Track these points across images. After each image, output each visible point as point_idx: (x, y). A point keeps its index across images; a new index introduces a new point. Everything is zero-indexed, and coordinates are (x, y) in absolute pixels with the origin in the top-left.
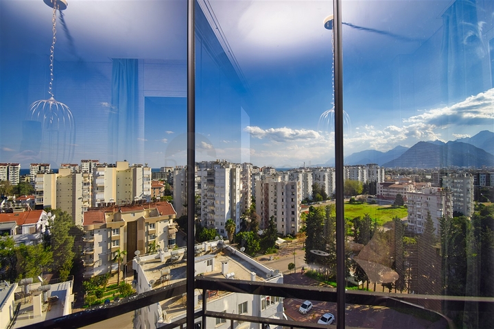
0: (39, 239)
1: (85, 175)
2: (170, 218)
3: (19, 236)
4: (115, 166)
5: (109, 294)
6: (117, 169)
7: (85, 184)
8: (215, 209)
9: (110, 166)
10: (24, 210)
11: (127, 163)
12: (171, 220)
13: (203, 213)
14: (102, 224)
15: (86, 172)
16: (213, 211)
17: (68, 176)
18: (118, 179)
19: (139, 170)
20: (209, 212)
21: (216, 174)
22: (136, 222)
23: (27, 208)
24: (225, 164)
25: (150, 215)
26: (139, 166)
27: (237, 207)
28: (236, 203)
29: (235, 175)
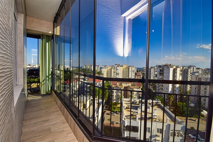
1: (114, 69)
2: (140, 88)
4: (123, 66)
5: (117, 109)
6: (123, 67)
7: (114, 72)
8: (163, 88)
9: (121, 66)
11: (126, 65)
12: (140, 89)
13: (157, 89)
14: (116, 86)
15: (114, 68)
16: (162, 88)
17: (110, 69)
18: (123, 71)
19: (130, 68)
20: (160, 89)
21: (165, 71)
22: (127, 87)
24: (171, 66)
25: (132, 85)
26: (131, 66)
27: (177, 89)
28: (176, 86)
29: (176, 72)
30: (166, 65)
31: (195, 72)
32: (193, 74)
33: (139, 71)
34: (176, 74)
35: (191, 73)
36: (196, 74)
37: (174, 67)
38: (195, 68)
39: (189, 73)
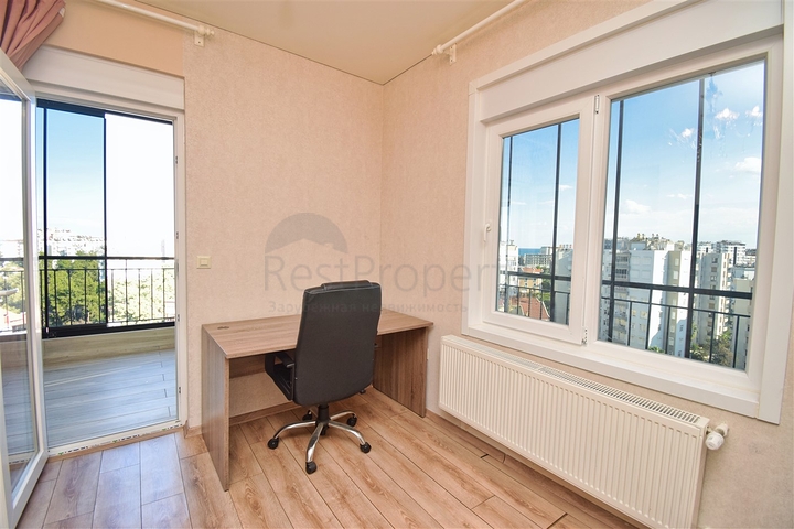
8: (627, 324)
24: (656, 242)
27: (678, 329)
28: (675, 320)
29: (677, 264)
30: (637, 240)
31: (742, 266)
32: (738, 271)
33: (529, 262)
34: (675, 274)
35: (729, 269)
36: (746, 273)
37: (670, 247)
38: (740, 249)
39: (724, 270)
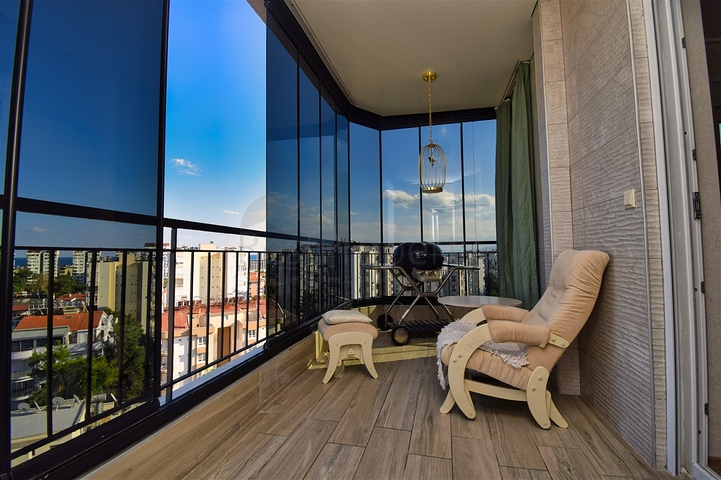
0: (100, 351)
3: (73, 346)
10: (78, 311)
14: (184, 331)
18: (201, 268)
22: (229, 328)
23: (82, 309)
